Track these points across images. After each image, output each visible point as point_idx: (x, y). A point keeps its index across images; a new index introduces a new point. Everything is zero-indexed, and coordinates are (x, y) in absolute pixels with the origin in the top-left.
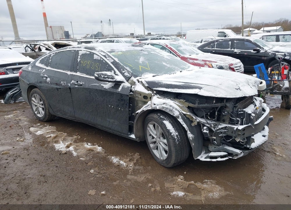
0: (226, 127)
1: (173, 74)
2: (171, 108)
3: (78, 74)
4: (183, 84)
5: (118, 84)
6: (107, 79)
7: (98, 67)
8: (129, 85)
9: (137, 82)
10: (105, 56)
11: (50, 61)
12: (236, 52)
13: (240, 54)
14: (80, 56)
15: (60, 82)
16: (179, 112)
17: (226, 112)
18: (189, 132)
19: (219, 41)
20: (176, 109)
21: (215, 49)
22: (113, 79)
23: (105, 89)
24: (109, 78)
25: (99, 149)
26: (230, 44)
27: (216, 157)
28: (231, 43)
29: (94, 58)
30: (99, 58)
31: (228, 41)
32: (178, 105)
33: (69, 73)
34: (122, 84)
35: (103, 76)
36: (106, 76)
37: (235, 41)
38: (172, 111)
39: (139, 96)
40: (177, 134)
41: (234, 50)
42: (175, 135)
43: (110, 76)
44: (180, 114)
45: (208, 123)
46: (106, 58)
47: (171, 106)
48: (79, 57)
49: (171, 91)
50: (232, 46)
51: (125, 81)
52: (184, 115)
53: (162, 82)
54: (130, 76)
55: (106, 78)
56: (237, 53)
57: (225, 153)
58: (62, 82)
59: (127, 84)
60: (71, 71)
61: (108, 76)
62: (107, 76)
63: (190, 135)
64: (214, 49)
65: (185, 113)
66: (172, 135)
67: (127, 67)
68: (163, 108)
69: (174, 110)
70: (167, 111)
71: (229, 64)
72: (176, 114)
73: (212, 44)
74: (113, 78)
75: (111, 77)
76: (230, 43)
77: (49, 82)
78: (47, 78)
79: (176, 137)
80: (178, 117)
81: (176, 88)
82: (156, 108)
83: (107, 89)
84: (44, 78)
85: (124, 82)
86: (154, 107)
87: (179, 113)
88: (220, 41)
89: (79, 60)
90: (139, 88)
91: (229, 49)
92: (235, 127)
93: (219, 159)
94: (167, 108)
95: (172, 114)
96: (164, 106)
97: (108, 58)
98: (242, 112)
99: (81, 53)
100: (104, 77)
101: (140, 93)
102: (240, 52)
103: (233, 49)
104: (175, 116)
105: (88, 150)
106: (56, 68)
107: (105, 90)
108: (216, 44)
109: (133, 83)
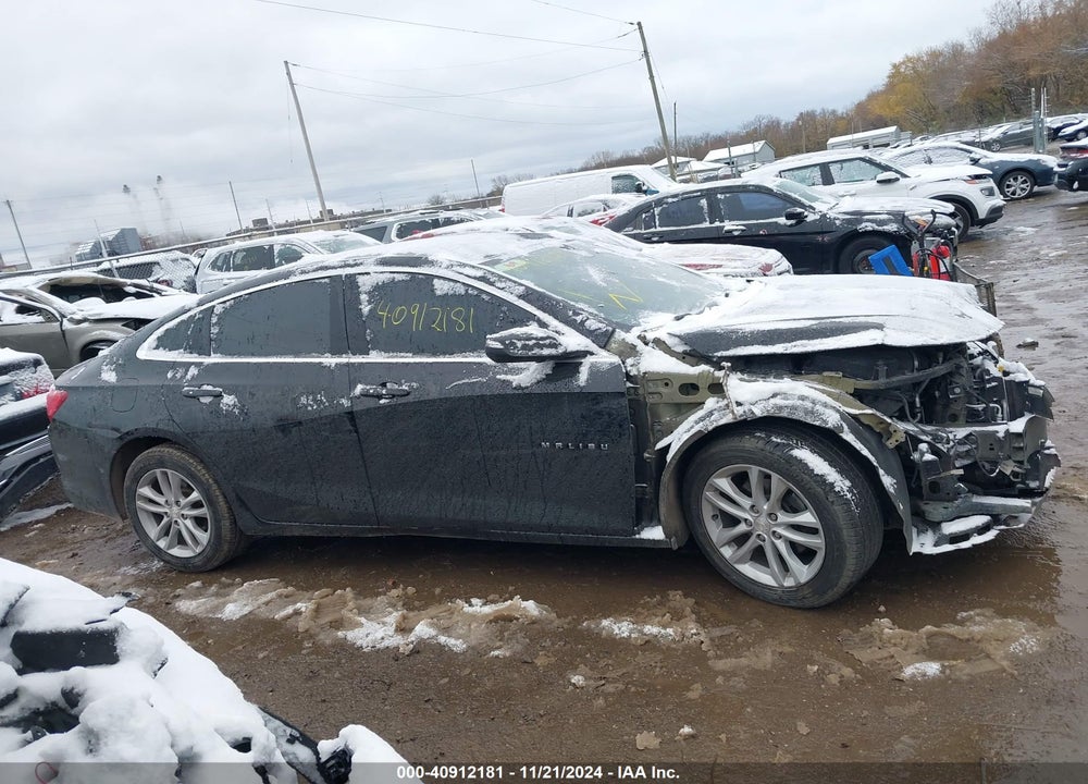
0: (971, 434)
2: (809, 405)
3: (375, 357)
4: (814, 322)
5: (567, 363)
6: (536, 351)
7: (466, 320)
8: (616, 360)
9: (640, 345)
10: (482, 279)
11: (215, 330)
12: (730, 231)
13: (744, 234)
14: (369, 293)
15: (295, 401)
16: (838, 411)
17: (957, 390)
18: (881, 472)
19: (667, 203)
20: (825, 405)
21: (659, 229)
22: (556, 348)
23: (519, 387)
24: (541, 347)
26: (706, 207)
27: (965, 536)
28: (710, 205)
29: (438, 293)
30: (462, 290)
31: (694, 197)
32: (823, 392)
34: (587, 361)
35: (519, 344)
36: (531, 343)
37: (719, 196)
38: (812, 412)
39: (663, 390)
40: (848, 483)
41: (722, 224)
42: (845, 489)
43: (542, 339)
44: (843, 416)
45: (924, 432)
46: (492, 284)
47: (803, 398)
48: (364, 297)
50: (715, 214)
51: (593, 347)
52: (854, 417)
53: (739, 327)
54: (610, 329)
55: (531, 348)
56: (736, 233)
57: (984, 519)
58: (303, 400)
59: (605, 358)
60: (336, 352)
61: (536, 339)
62: (534, 341)
63: (888, 481)
64: (653, 230)
65: (857, 412)
66: (837, 489)
67: (577, 302)
68: (780, 408)
69: (818, 407)
70: (799, 416)
71: (760, 266)
72: (832, 419)
73: (644, 216)
74: (555, 346)
75: (548, 341)
76: (704, 202)
77: (237, 411)
78: (219, 396)
79: (849, 496)
80: (841, 429)
82: (753, 413)
83: (527, 388)
84: (206, 400)
85: (592, 354)
86: (741, 412)
87: (838, 416)
88: (670, 200)
89: (366, 309)
90: (655, 362)
91: (706, 225)
92: (1000, 430)
93: (977, 540)
94: (794, 408)
95: (817, 423)
96: (778, 401)
97: (498, 285)
98: (994, 384)
99: (365, 283)
100: (525, 347)
101: (665, 380)
102: (743, 230)
103: (717, 224)
104: (830, 425)
106: (253, 355)
107: (520, 391)
108: (656, 213)
109: (629, 351)
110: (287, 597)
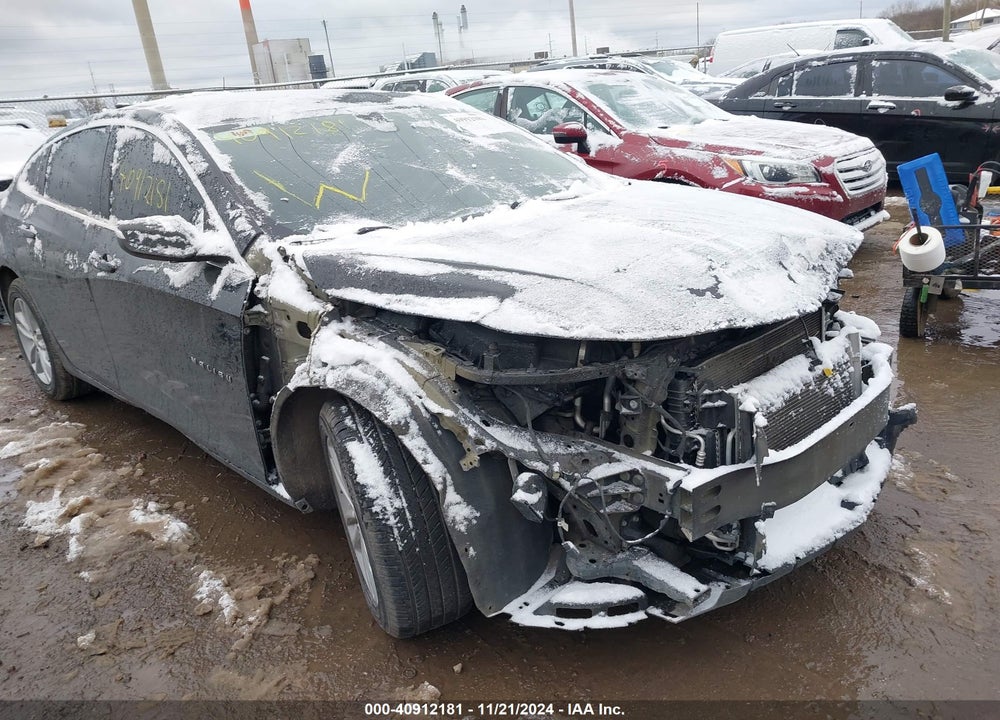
0: (634, 472)
1: (470, 218)
2: (381, 385)
6: (159, 249)
8: (250, 274)
9: (277, 259)
10: (182, 148)
11: (49, 170)
12: (876, 108)
13: (894, 112)
14: (120, 149)
15: (65, 257)
16: (411, 403)
17: (633, 404)
18: (452, 496)
19: (810, 67)
20: (399, 392)
21: (794, 97)
22: (184, 248)
23: (172, 288)
24: (166, 244)
25: (175, 528)
26: (854, 75)
27: (584, 612)
28: (859, 72)
29: (155, 159)
30: (167, 160)
31: (844, 62)
32: (411, 371)
33: (89, 219)
34: (226, 270)
35: (141, 237)
36: (154, 237)
37: (874, 63)
38: (380, 398)
39: (285, 323)
40: (400, 503)
41: (869, 98)
42: (390, 510)
43: (169, 234)
44: (415, 413)
45: (540, 456)
46: (185, 155)
47: (379, 375)
48: (116, 154)
49: (387, 307)
50: (863, 84)
51: (235, 254)
52: (436, 417)
54: (254, 233)
55: (154, 244)
56: (882, 111)
58: (68, 257)
59: (240, 270)
60: (94, 212)
61: (161, 233)
62: (158, 236)
63: (458, 511)
64: (787, 97)
65: (435, 408)
66: (374, 509)
67: (255, 190)
68: (349, 382)
69: (390, 393)
70: (362, 399)
71: (814, 158)
72: (395, 411)
73: (781, 80)
74: (181, 245)
75: (174, 239)
76: (853, 69)
77: (40, 257)
78: (34, 239)
79: (392, 521)
80: (404, 428)
81: (410, 292)
82: (324, 381)
83: (178, 289)
84: (29, 241)
85: (233, 261)
86: (317, 377)
87: (407, 410)
88: (815, 63)
89: (115, 166)
90: (286, 288)
91: (850, 97)
92: (672, 475)
93: (599, 622)
94: (363, 386)
95: (377, 414)
96: (356, 373)
97: (191, 157)
98: (720, 403)
99: (123, 136)
100: (147, 242)
101: (286, 311)
102: (891, 108)
103: (863, 97)
104: (388, 421)
105: (135, 534)
107: (173, 292)
108: (795, 77)
109: (263, 266)
110: (63, 446)
